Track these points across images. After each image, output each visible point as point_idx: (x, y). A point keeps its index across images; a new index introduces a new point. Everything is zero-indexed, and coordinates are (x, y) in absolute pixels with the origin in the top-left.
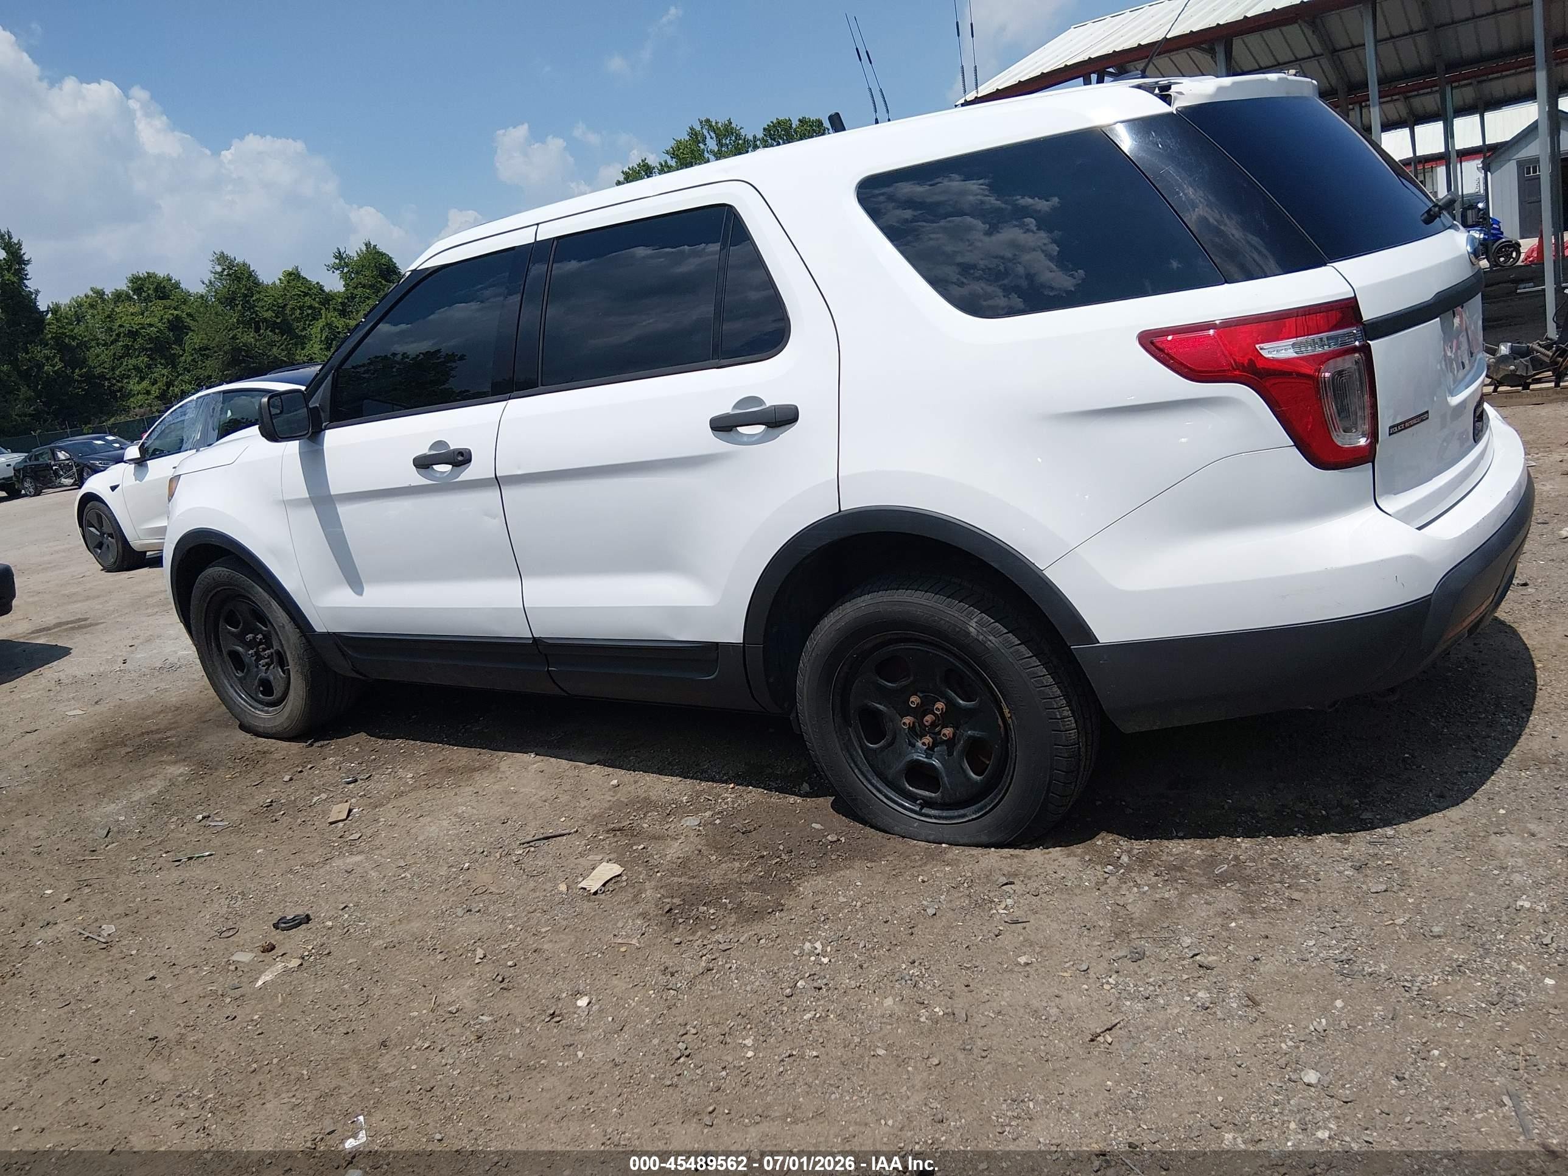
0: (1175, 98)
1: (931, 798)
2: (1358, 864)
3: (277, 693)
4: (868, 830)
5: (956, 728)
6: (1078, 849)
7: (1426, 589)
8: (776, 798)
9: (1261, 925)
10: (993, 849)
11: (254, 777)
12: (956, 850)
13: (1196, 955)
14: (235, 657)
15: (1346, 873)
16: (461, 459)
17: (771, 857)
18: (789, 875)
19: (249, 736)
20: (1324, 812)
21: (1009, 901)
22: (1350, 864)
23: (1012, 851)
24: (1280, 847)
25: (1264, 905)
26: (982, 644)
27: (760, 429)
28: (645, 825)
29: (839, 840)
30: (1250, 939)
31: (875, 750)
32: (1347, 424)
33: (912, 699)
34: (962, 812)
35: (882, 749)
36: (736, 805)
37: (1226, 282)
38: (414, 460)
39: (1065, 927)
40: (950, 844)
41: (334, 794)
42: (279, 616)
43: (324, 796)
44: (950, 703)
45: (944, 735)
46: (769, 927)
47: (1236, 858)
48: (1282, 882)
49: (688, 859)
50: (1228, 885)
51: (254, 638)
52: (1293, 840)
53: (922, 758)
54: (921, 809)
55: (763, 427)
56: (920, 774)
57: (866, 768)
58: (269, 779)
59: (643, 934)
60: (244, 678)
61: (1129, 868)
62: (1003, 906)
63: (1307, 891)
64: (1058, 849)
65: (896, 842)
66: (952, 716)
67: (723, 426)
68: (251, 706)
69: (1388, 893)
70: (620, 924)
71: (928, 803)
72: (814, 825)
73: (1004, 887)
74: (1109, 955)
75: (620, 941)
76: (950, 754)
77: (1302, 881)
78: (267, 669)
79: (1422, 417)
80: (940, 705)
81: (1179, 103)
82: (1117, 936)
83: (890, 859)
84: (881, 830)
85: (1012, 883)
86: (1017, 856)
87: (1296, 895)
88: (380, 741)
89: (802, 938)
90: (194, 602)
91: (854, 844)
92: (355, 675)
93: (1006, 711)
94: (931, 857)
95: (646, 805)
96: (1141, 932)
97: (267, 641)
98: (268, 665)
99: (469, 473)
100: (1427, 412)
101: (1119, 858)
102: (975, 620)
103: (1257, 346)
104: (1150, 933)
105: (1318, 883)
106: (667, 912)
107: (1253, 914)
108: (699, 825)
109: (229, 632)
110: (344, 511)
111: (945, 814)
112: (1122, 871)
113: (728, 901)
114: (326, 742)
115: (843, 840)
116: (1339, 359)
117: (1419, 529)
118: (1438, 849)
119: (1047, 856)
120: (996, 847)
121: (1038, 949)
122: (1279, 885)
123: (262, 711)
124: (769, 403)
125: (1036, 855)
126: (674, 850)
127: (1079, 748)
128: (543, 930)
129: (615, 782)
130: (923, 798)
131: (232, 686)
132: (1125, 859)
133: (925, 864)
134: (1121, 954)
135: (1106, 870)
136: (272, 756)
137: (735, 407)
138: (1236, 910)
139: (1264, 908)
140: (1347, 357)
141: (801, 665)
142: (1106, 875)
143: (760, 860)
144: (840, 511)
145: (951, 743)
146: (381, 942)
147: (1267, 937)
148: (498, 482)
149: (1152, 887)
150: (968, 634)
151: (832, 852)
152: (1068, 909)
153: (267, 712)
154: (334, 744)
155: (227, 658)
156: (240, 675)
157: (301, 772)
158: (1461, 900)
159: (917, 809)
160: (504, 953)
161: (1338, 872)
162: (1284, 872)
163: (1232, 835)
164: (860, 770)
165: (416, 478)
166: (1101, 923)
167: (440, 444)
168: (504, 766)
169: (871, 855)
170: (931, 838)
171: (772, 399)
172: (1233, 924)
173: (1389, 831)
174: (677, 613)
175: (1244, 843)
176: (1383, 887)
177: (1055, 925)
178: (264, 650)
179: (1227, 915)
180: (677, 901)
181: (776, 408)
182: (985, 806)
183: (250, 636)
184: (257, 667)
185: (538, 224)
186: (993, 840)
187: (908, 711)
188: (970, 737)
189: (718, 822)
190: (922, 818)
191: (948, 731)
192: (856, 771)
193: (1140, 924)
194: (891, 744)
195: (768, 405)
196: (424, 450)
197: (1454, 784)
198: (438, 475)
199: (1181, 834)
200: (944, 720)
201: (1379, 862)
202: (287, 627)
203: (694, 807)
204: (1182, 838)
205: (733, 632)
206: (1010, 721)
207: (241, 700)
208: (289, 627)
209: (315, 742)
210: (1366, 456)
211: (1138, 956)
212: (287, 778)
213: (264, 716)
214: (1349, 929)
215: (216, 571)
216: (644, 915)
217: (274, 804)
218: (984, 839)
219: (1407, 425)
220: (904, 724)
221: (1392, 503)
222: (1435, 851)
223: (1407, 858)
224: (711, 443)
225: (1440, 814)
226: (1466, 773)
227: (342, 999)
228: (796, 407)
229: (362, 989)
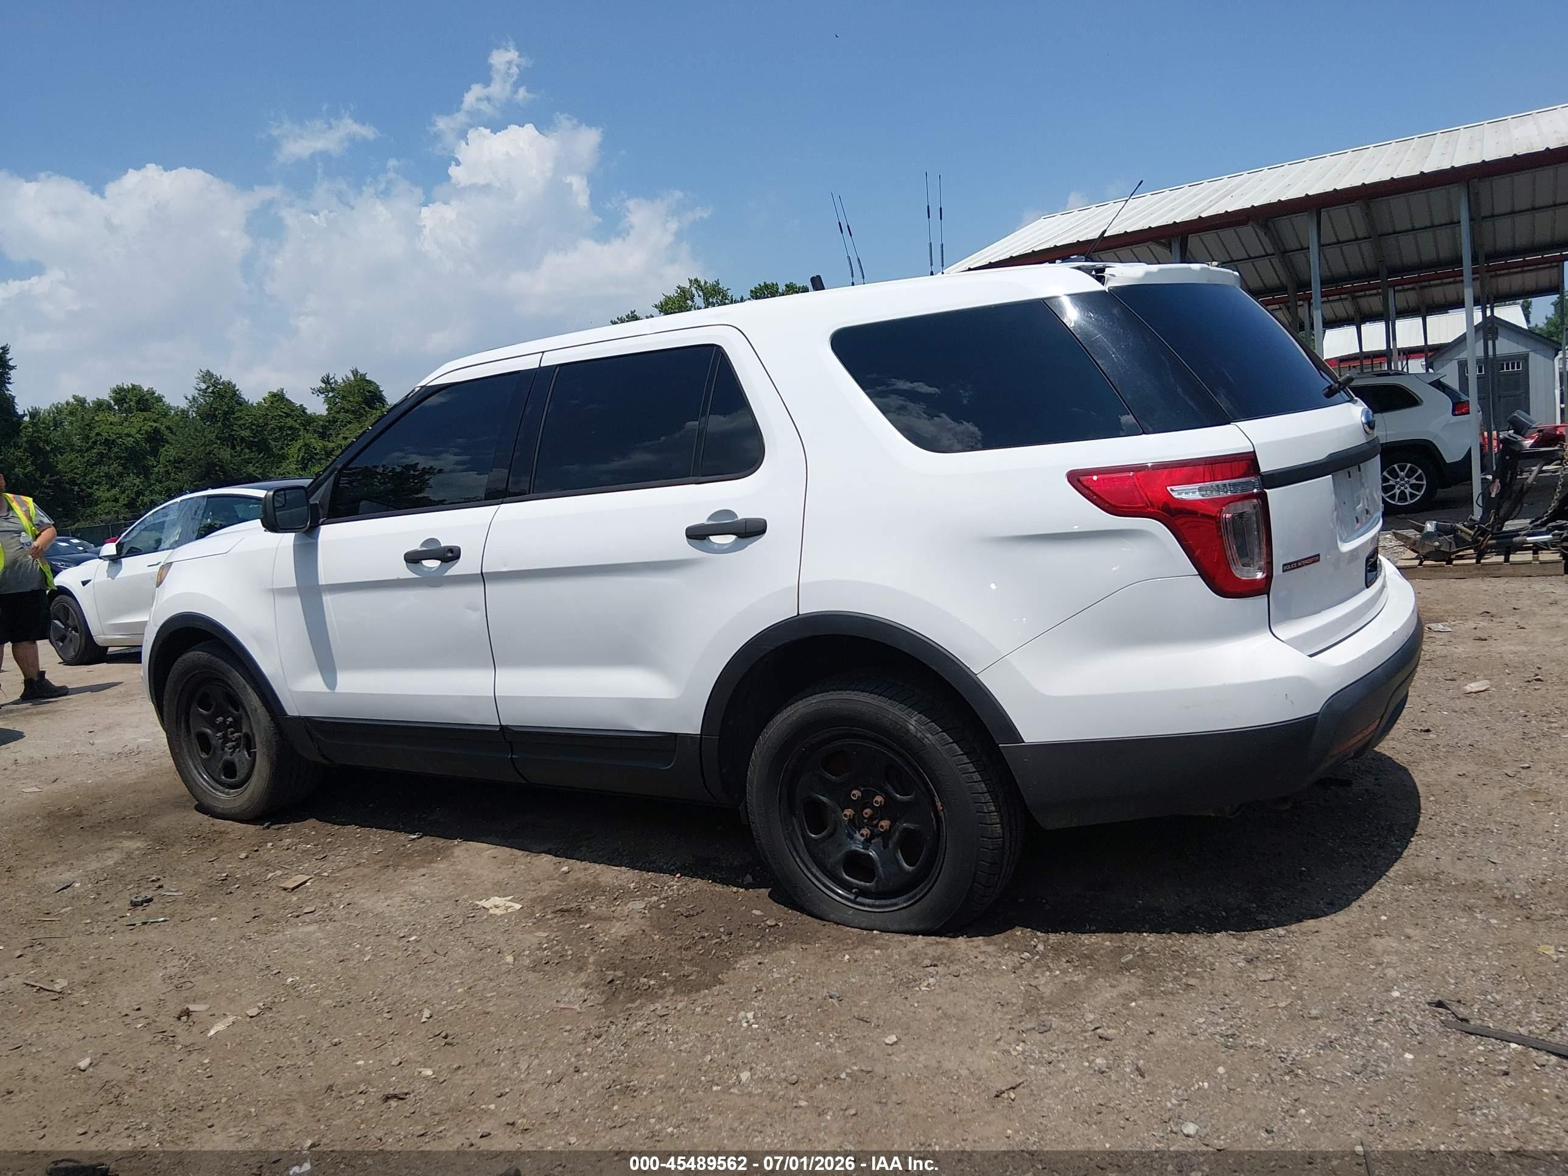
0: (1109, 279)
1: (867, 887)
2: (1250, 957)
3: (241, 774)
4: (805, 916)
5: (893, 822)
6: (996, 938)
7: (1312, 707)
8: (719, 888)
9: (1158, 1005)
10: (920, 936)
11: (210, 854)
12: (886, 936)
13: (1097, 1028)
14: (203, 739)
15: (1239, 964)
16: (450, 555)
17: (712, 938)
18: (727, 953)
19: (206, 817)
20: (1224, 914)
21: (931, 980)
22: (1243, 957)
23: (938, 939)
24: (1182, 941)
25: (1162, 989)
26: (920, 740)
27: (730, 539)
28: (593, 907)
29: (777, 925)
30: (1147, 1016)
31: (815, 840)
32: (1245, 560)
33: (854, 792)
34: (894, 901)
35: (823, 839)
36: (681, 892)
37: (1144, 433)
38: (406, 555)
39: (981, 1003)
40: (882, 931)
41: (289, 871)
42: (253, 700)
43: (279, 873)
44: (888, 797)
45: (882, 827)
46: (706, 997)
47: (1141, 949)
48: (1181, 971)
49: (632, 937)
50: (1132, 971)
51: (225, 721)
52: (1195, 936)
53: (860, 848)
54: (856, 898)
55: (733, 537)
56: (857, 864)
57: (806, 858)
58: (224, 856)
59: (585, 1001)
60: (209, 760)
61: (1043, 956)
62: (925, 984)
63: (1202, 978)
64: (981, 938)
65: (832, 929)
66: (890, 810)
67: (697, 535)
68: (212, 787)
69: (1274, 982)
70: (563, 992)
71: (863, 893)
72: (754, 912)
73: (927, 969)
74: (1018, 1027)
75: (562, 1006)
76: (885, 846)
77: (1198, 970)
78: (233, 752)
79: (1315, 558)
80: (879, 798)
81: (1111, 284)
82: (1027, 1012)
83: (823, 941)
84: (816, 917)
85: (935, 966)
86: (942, 943)
87: (1192, 981)
88: (337, 827)
89: (735, 1007)
90: (169, 684)
91: (791, 928)
92: (320, 759)
93: (939, 804)
94: (862, 942)
95: (595, 889)
96: (1049, 1009)
97: (237, 725)
98: (234, 748)
99: (457, 569)
100: (1318, 554)
101: (1035, 947)
102: (915, 718)
103: (1169, 488)
104: (1057, 1010)
105: (1213, 972)
106: (610, 982)
107: (1152, 996)
108: (644, 909)
109: (201, 715)
110: (328, 599)
111: (877, 903)
112: (1037, 957)
113: (668, 974)
114: (282, 825)
115: (781, 924)
116: (1239, 503)
117: (1310, 656)
118: (1323, 947)
119: (970, 944)
120: (924, 935)
121: (954, 1021)
122: (1177, 973)
123: (223, 792)
124: (741, 516)
125: (961, 943)
126: (618, 930)
127: (1003, 841)
128: (489, 995)
129: (565, 869)
130: (858, 887)
131: (196, 768)
132: (1041, 947)
133: (857, 948)
134: (1030, 1026)
135: (1022, 956)
136: (228, 836)
137: (710, 519)
138: (1137, 993)
139: (1162, 992)
141: (753, 757)
142: (1023, 961)
143: (701, 940)
144: (798, 614)
145: (886, 836)
146: (330, 1001)
147: (1162, 1015)
148: (483, 578)
149: (1064, 972)
150: (908, 730)
151: (770, 934)
152: (985, 988)
153: (228, 794)
154: (290, 828)
155: (195, 741)
156: (204, 756)
157: (257, 851)
158: (1338, 989)
159: (852, 897)
160: (450, 1014)
161: (1232, 963)
162: (1184, 961)
163: (1140, 932)
164: (801, 858)
165: (405, 572)
166: (1014, 1000)
167: (431, 541)
168: (457, 852)
169: (806, 939)
170: (863, 925)
171: (743, 513)
172: (1133, 1004)
173: (1281, 931)
174: (641, 705)
175: (1151, 938)
176: (1271, 976)
177: (972, 1002)
178: (232, 733)
179: (1128, 997)
180: (619, 973)
181: (746, 521)
182: (915, 895)
183: (220, 719)
184: (223, 750)
185: (543, 352)
186: (922, 927)
187: (850, 804)
188: (905, 829)
189: (663, 906)
190: (857, 907)
191: (885, 824)
192: (798, 859)
193: (1048, 1002)
194: (831, 835)
195: (740, 518)
196: (416, 546)
198: (426, 570)
199: (1094, 928)
200: (880, 813)
201: (1269, 956)
202: (259, 711)
203: (640, 893)
204: (1094, 932)
205: (691, 723)
206: (942, 814)
207: (203, 780)
208: (261, 711)
209: (271, 825)
210: (1262, 588)
211: (1044, 1029)
212: (243, 855)
213: (224, 798)
214: (1237, 1010)
215: (195, 655)
216: (586, 985)
217: (229, 879)
218: (913, 926)
219: (1298, 564)
220: (845, 816)
221: (1287, 630)
222: (1320, 949)
223: (1294, 953)
224: (687, 550)
225: (1328, 918)
226: (1355, 885)
227: (291, 1049)
228: (765, 521)
229: (311, 1041)
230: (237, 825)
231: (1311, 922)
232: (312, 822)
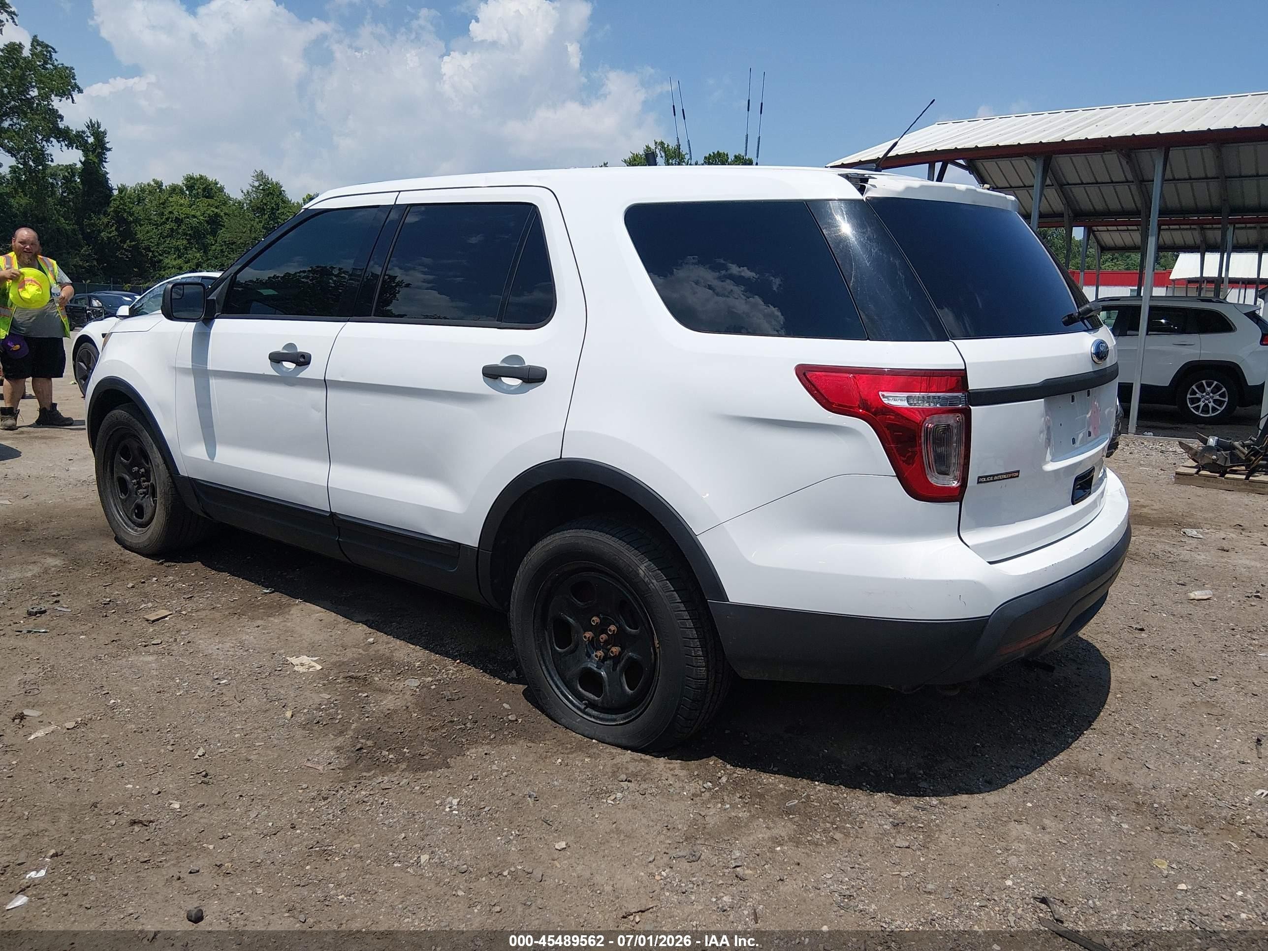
0: (868, 190)
1: (594, 700)
2: (896, 821)
3: (146, 518)
4: (544, 717)
5: (623, 649)
6: (693, 764)
7: (986, 610)
8: (486, 678)
9: (798, 853)
10: (629, 751)
11: (108, 579)
12: (601, 746)
13: (738, 866)
14: (123, 483)
15: (885, 826)
16: (303, 360)
17: (459, 724)
18: (464, 740)
19: (119, 547)
20: (892, 775)
21: (619, 795)
22: (891, 820)
23: (643, 756)
24: (845, 795)
25: (809, 838)
26: (647, 584)
27: (517, 382)
28: (377, 679)
29: (517, 720)
30: (785, 863)
31: (560, 653)
32: (943, 468)
33: (594, 618)
34: (614, 716)
35: (566, 654)
36: (453, 677)
37: (868, 339)
38: (270, 354)
39: (651, 824)
40: (599, 741)
41: (159, 605)
42: (156, 457)
43: (150, 605)
44: (620, 629)
45: (612, 652)
46: (429, 778)
47: (808, 796)
48: (833, 823)
49: (395, 711)
50: (791, 816)
51: (139, 471)
52: (858, 792)
53: (594, 667)
54: (585, 708)
55: (520, 381)
56: (590, 680)
57: (551, 667)
58: (118, 583)
59: (330, 763)
60: (126, 500)
61: (723, 788)
62: (612, 797)
63: (847, 835)
64: (679, 761)
65: (560, 731)
66: (618, 639)
67: (492, 374)
68: (126, 523)
69: (908, 850)
70: (317, 752)
71: (592, 705)
72: (504, 705)
73: (622, 783)
74: (673, 853)
75: (309, 764)
76: (614, 669)
77: (848, 825)
78: (144, 497)
79: (1013, 475)
80: (613, 628)
81: (870, 194)
82: (686, 840)
83: (547, 742)
84: (552, 719)
85: (629, 781)
86: (644, 761)
87: (838, 836)
88: (213, 572)
89: (448, 791)
90: (100, 434)
91: (527, 726)
92: (202, 514)
93: (656, 642)
94: (580, 748)
95: (387, 662)
96: (706, 840)
97: (147, 475)
98: (145, 494)
99: (307, 373)
100: (1018, 472)
101: (720, 778)
102: (645, 564)
103: (880, 393)
104: (712, 842)
105: (860, 831)
106: (358, 750)
107: (798, 843)
108: (417, 687)
109: (122, 462)
110: (213, 382)
111: (602, 715)
112: (717, 788)
113: (408, 751)
114: (173, 564)
115: (520, 721)
116: (943, 416)
117: (990, 563)
118: (965, 823)
119: (668, 765)
120: (632, 751)
121: (622, 837)
122: (828, 825)
123: (133, 529)
124: (528, 362)
125: (661, 764)
126: (389, 702)
127: (707, 683)
128: (257, 744)
129: (371, 640)
130: (588, 699)
131: (115, 505)
132: (724, 779)
133: (572, 753)
134: (681, 854)
135: (705, 785)
136: (129, 566)
137: (504, 361)
138: (786, 838)
139: (808, 841)
140: (951, 415)
141: (518, 574)
142: (703, 790)
143: (450, 724)
144: (561, 458)
145: (617, 659)
146: (133, 726)
147: (799, 864)
148: (325, 384)
149: (733, 806)
150: (638, 574)
151: (508, 728)
152: (661, 810)
153: (136, 531)
154: (178, 567)
155: (116, 483)
156: (123, 497)
157: (144, 582)
158: (961, 868)
159: (583, 707)
160: (219, 755)
161: (879, 825)
162: (839, 815)
163: (813, 780)
164: (546, 667)
165: (267, 368)
166: (680, 827)
167: (291, 346)
168: (295, 611)
169: (533, 737)
170: (586, 733)
171: (530, 361)
172: (779, 849)
173: (934, 801)
174: (436, 514)
175: (820, 787)
176: (907, 844)
177: (644, 821)
178: (144, 481)
179: (778, 841)
180: (370, 743)
181: (531, 368)
182: (631, 716)
183: (136, 468)
184: (137, 494)
185: (400, 192)
186: (631, 744)
187: (589, 628)
188: (630, 658)
189: (433, 687)
190: (585, 716)
191: (616, 650)
192: (543, 667)
193: (709, 834)
194: (573, 652)
195: (526, 364)
196: (279, 348)
197: (1004, 775)
198: (284, 369)
199: (775, 769)
200: (614, 640)
201: (913, 824)
202: (160, 467)
203: (422, 671)
204: (775, 773)
205: (472, 539)
206: (658, 651)
207: (119, 516)
208: (162, 467)
209: (165, 562)
210: (956, 496)
211: (694, 858)
212: (130, 585)
213: (134, 535)
214: (863, 871)
215: (119, 413)
216: (338, 749)
217: (111, 603)
218: (624, 742)
219: (996, 478)
220: (585, 637)
221: (974, 537)
222: (961, 824)
223: (937, 825)
224: (481, 385)
225: (980, 796)
226: (1017, 768)
227: (83, 763)
228: (546, 371)
229: (101, 759)
230: (140, 557)
231: (965, 797)
232: (198, 565)
